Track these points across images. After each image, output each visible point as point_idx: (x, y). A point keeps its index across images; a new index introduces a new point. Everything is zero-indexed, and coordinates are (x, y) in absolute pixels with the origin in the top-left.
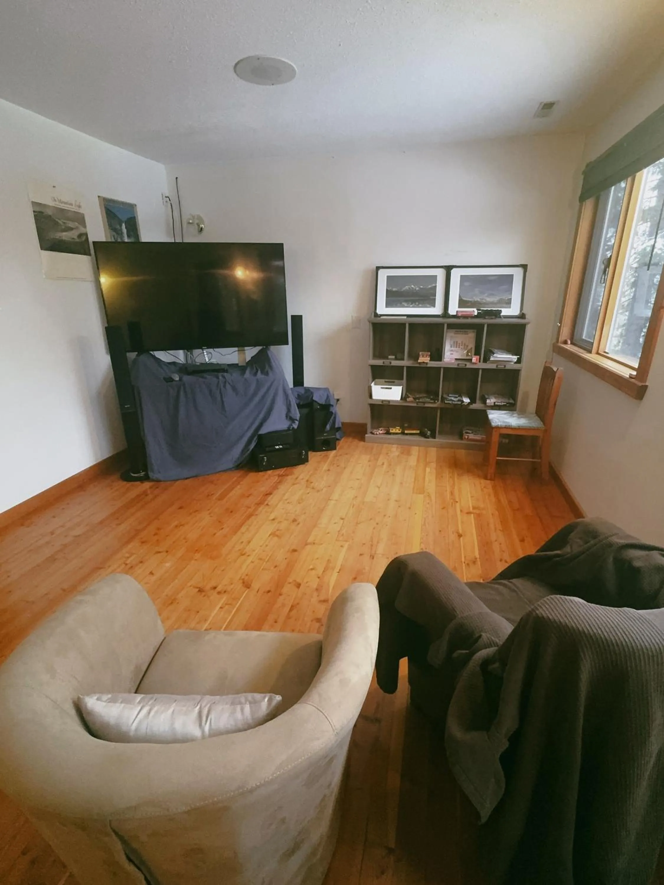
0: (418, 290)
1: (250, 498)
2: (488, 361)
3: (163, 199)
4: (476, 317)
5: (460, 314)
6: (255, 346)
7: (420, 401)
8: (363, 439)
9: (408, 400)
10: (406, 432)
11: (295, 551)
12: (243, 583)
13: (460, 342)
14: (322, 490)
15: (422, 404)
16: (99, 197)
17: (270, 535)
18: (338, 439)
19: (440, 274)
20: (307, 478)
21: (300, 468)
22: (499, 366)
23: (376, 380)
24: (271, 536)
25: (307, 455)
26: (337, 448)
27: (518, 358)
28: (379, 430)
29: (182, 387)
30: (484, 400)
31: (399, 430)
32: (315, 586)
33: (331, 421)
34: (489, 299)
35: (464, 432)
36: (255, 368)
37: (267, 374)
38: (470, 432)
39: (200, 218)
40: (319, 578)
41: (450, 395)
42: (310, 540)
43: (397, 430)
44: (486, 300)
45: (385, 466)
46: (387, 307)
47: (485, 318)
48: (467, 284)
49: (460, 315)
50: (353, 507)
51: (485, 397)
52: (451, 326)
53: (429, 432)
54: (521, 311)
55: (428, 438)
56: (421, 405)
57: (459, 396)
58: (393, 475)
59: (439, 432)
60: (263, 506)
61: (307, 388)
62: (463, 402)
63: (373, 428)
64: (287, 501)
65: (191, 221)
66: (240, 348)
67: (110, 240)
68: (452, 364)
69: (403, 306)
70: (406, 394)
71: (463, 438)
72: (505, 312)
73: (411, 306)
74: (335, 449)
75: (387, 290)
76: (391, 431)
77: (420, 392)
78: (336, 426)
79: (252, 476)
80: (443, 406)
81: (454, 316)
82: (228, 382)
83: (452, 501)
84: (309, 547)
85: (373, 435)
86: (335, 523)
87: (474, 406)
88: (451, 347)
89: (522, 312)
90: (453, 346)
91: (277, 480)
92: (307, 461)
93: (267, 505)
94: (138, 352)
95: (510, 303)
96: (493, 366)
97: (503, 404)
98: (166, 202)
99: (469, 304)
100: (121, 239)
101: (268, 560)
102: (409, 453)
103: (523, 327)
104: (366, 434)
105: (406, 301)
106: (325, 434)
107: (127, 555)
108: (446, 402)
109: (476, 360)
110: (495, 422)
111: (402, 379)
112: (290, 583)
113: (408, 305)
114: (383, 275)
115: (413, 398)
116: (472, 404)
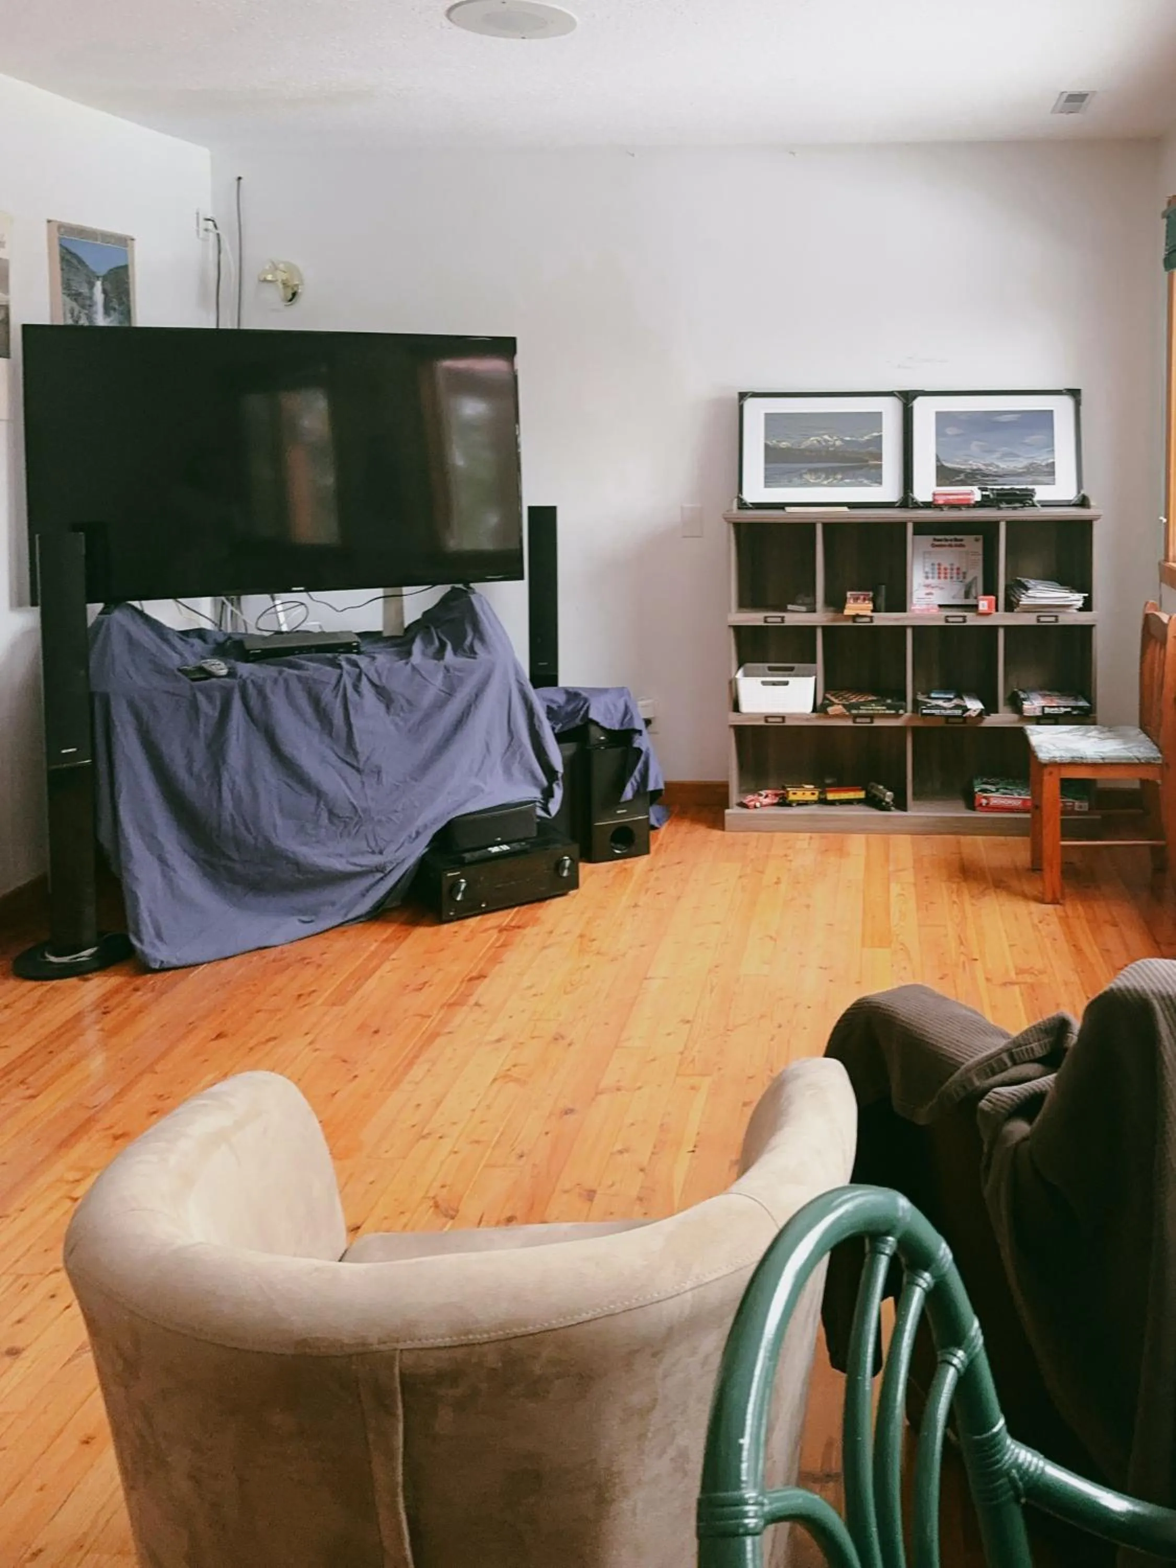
0: (841, 446)
1: (426, 990)
2: (1015, 608)
3: (198, 224)
4: (978, 505)
5: (941, 500)
6: (434, 584)
7: (861, 712)
8: (717, 822)
9: (831, 710)
10: (831, 796)
11: (568, 1112)
12: (436, 1206)
13: (946, 564)
14: (624, 955)
15: (868, 720)
16: (49, 221)
17: (495, 1080)
18: (653, 828)
19: (890, 409)
20: (577, 932)
21: (557, 904)
22: (1042, 619)
23: (748, 665)
24: (496, 1086)
25: (574, 870)
26: (653, 848)
27: (1085, 597)
28: (761, 795)
29: (237, 697)
30: (1015, 704)
31: (813, 794)
32: (634, 1192)
33: (636, 773)
34: (1004, 465)
35: (976, 790)
36: (437, 643)
37: (472, 653)
38: (993, 788)
39: (291, 269)
40: (642, 1170)
41: (933, 695)
42: (608, 1080)
43: (808, 793)
44: (997, 467)
45: (783, 887)
46: (767, 485)
47: (1000, 508)
48: (950, 431)
49: (941, 502)
50: (712, 991)
51: (1018, 696)
52: (922, 528)
53: (889, 793)
54: (1079, 492)
55: (886, 808)
56: (863, 722)
57: (956, 697)
58: (808, 906)
59: (914, 794)
60: (465, 1008)
61: (571, 690)
62: (966, 710)
63: (744, 791)
64: (533, 991)
65: (269, 277)
66: (390, 591)
67: (61, 322)
68: (933, 618)
69: (807, 484)
70: (825, 698)
71: (977, 804)
72: (1042, 493)
73: (825, 482)
74: (647, 852)
75: (767, 447)
76: (792, 797)
77: (859, 691)
78: (651, 787)
79: (423, 935)
80: (919, 723)
81: (927, 505)
82: (366, 675)
83: (962, 958)
84: (604, 1099)
85: (745, 811)
86: (669, 1034)
87: (992, 721)
88: (927, 578)
89: (1082, 492)
90: (930, 575)
91: (497, 940)
92: (576, 886)
93: (477, 1004)
94: (106, 604)
95: (1053, 473)
96: (1029, 619)
97: (1063, 710)
98: (206, 230)
99: (962, 476)
100: (89, 317)
101: (498, 1142)
102: (842, 852)
103: (1084, 528)
104: (728, 808)
105: (812, 471)
106: (619, 812)
107: (72, 1176)
108: (924, 711)
109: (989, 607)
110: (1044, 750)
111: (814, 661)
112: (566, 1192)
113: (818, 481)
114: (755, 411)
115: (844, 706)
116: (988, 715)
